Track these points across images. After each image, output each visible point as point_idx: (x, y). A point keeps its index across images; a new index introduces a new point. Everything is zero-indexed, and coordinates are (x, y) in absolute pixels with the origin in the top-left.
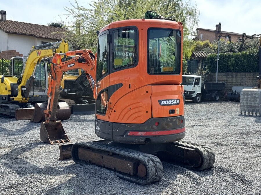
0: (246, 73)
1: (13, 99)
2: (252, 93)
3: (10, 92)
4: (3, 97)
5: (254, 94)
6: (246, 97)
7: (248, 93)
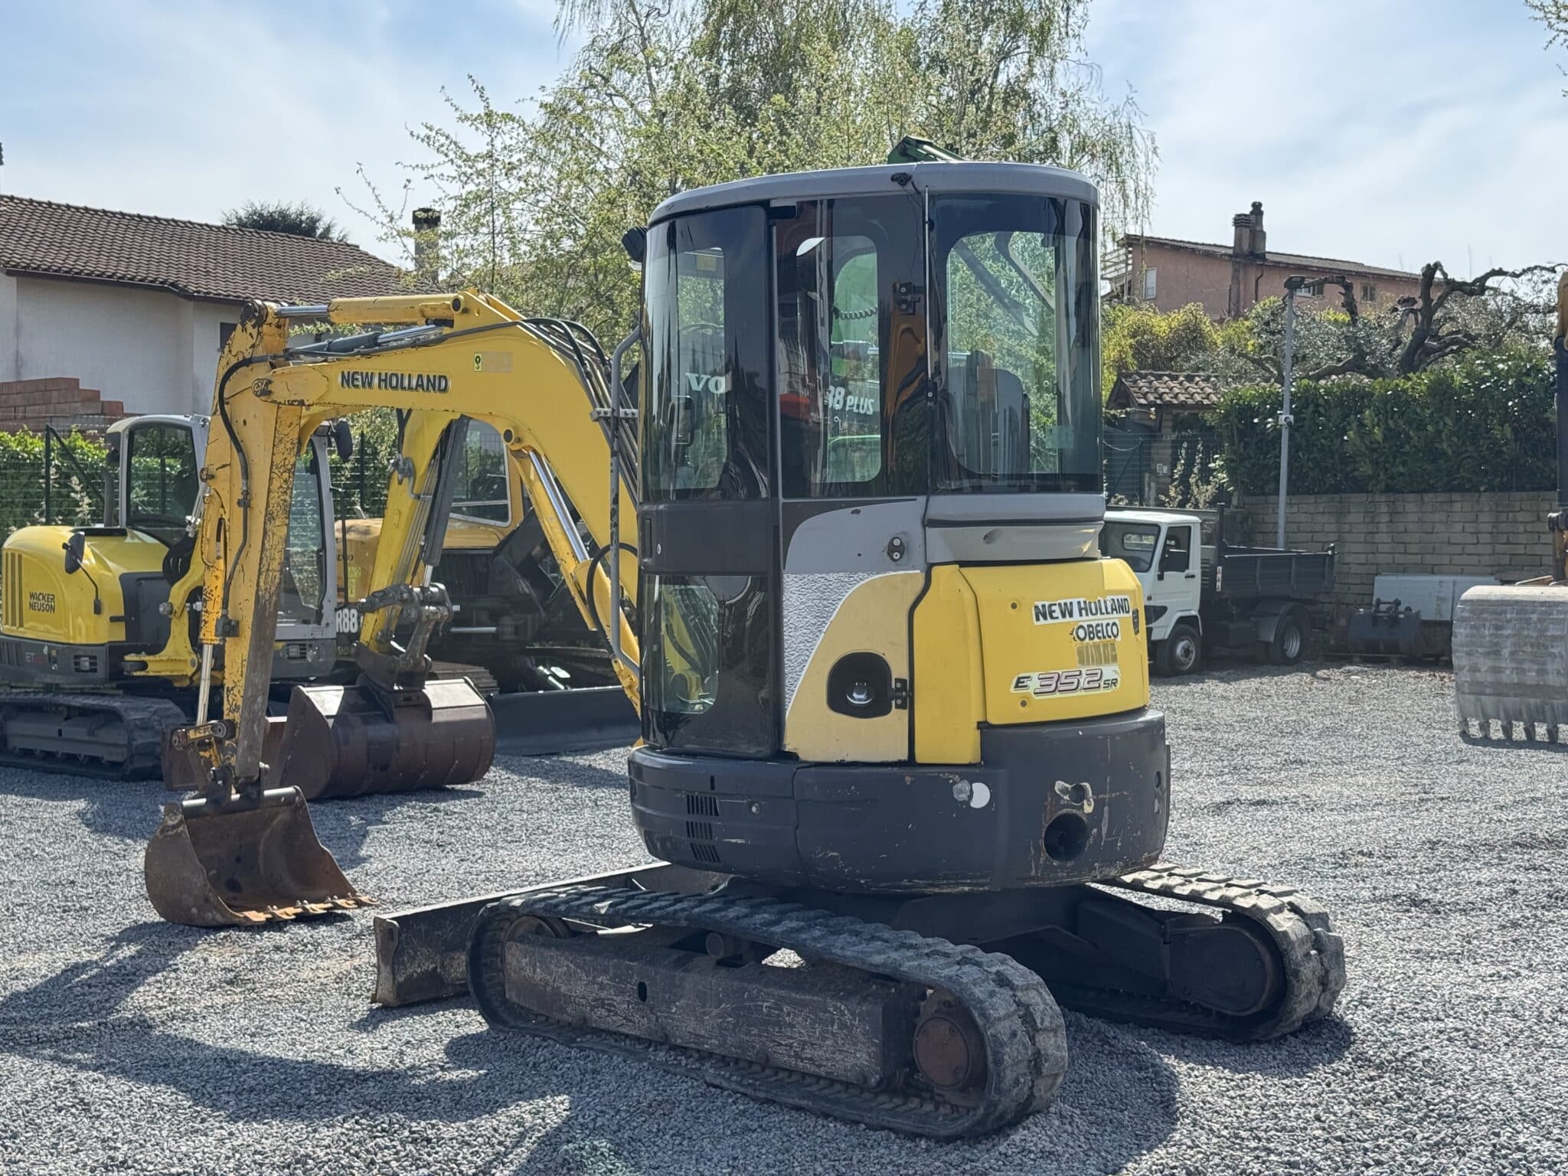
0: (1455, 496)
1: (144, 666)
2: (1526, 612)
3: (123, 625)
4: (76, 657)
5: (1534, 617)
6: (1491, 635)
7: (1499, 609)
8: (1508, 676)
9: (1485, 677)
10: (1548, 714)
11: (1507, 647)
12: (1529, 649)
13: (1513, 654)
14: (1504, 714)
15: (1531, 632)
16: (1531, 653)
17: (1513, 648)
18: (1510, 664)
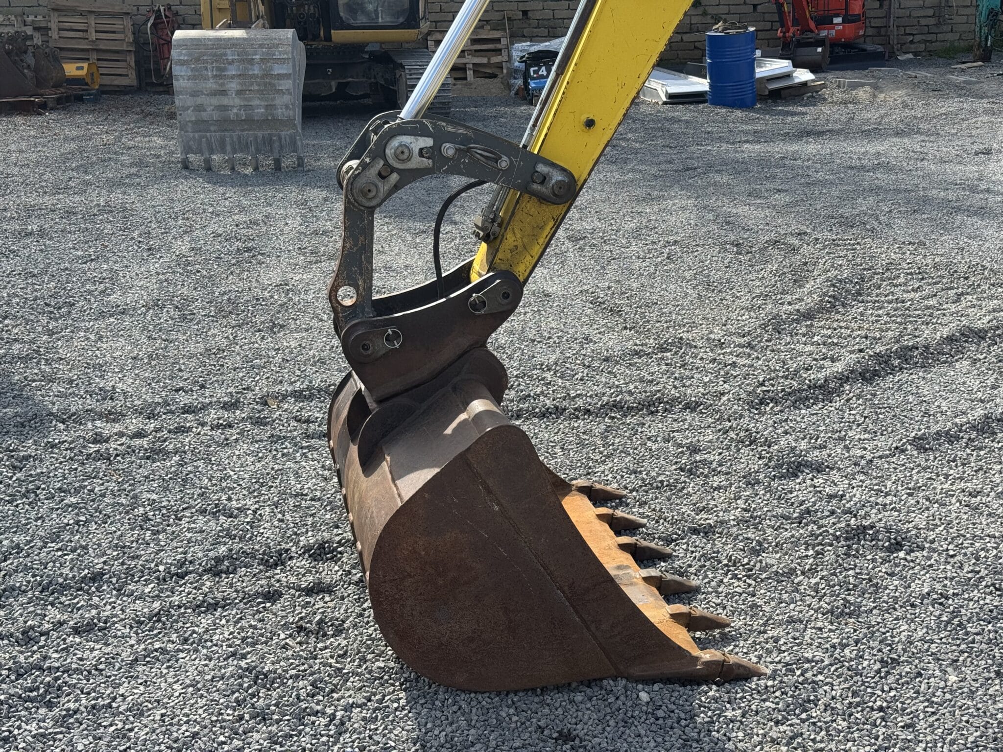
2: (247, 54)
6: (215, 76)
7: (219, 51)
8: (235, 114)
9: (210, 114)
11: (233, 86)
12: (256, 88)
13: (239, 93)
14: (229, 148)
15: (256, 72)
16: (258, 91)
17: (239, 87)
18: (238, 101)
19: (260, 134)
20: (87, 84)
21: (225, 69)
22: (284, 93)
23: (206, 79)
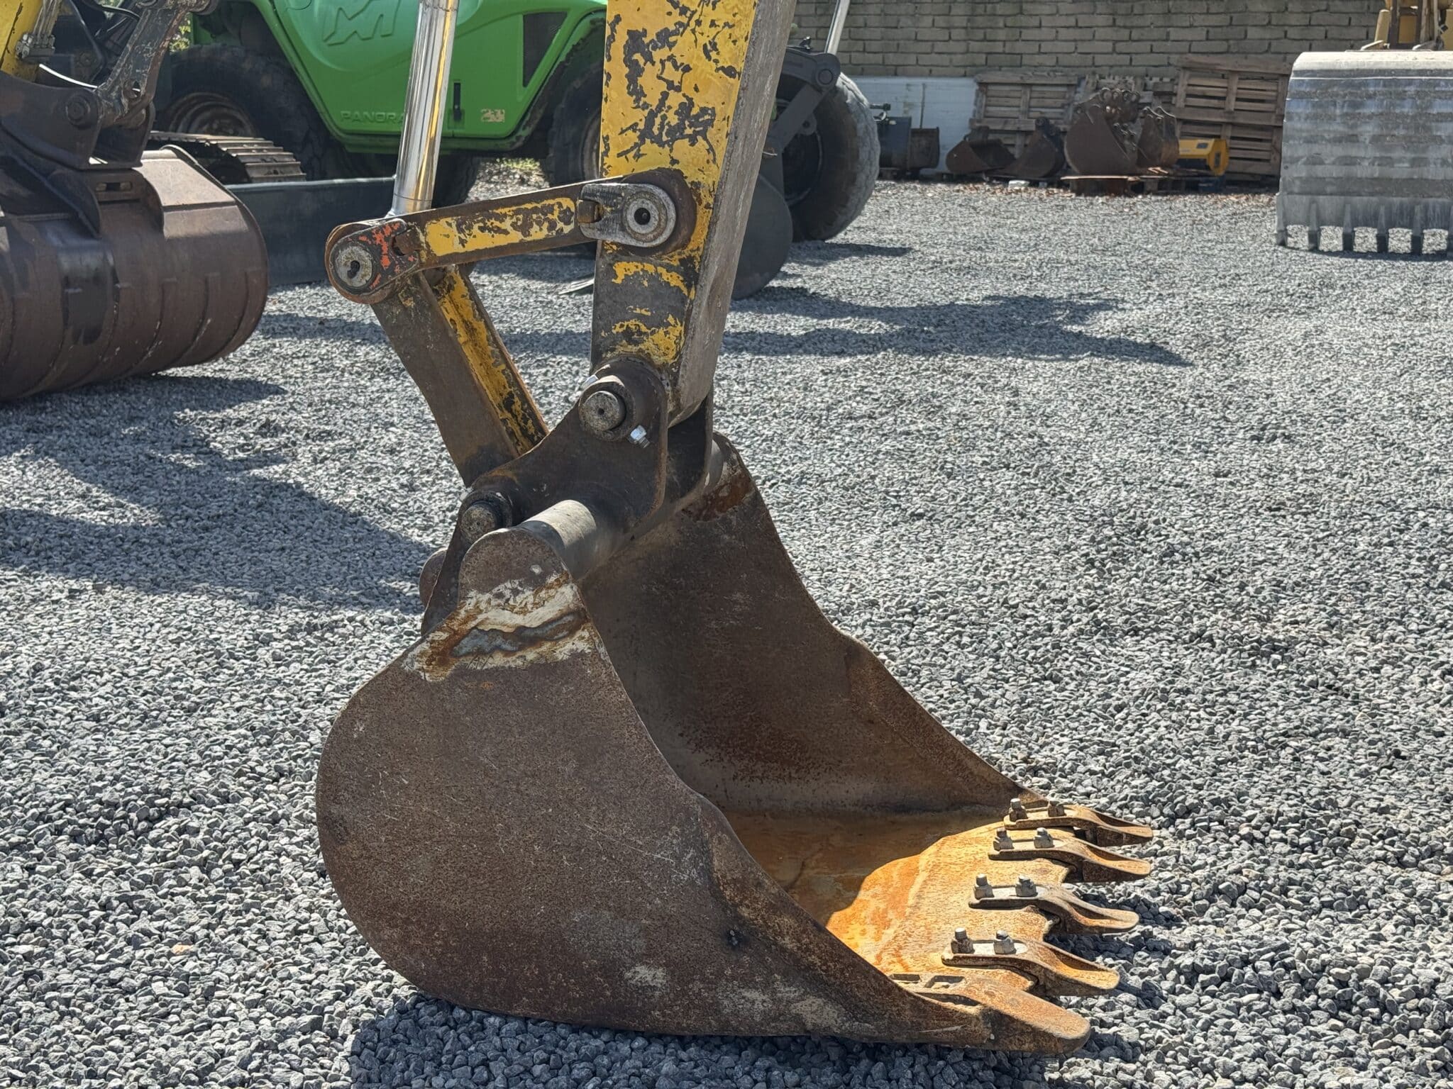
7: (1356, 81)
8: (1365, 170)
9: (1330, 170)
10: (1419, 216)
11: (1368, 130)
12: (1402, 132)
13: (1376, 139)
14: (1348, 219)
15: (1406, 110)
16: (1404, 137)
17: (1377, 131)
18: (1371, 153)
19: (1397, 200)
20: (1208, 168)
21: (1361, 105)
22: (1442, 141)
23: (1332, 118)
